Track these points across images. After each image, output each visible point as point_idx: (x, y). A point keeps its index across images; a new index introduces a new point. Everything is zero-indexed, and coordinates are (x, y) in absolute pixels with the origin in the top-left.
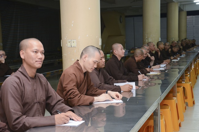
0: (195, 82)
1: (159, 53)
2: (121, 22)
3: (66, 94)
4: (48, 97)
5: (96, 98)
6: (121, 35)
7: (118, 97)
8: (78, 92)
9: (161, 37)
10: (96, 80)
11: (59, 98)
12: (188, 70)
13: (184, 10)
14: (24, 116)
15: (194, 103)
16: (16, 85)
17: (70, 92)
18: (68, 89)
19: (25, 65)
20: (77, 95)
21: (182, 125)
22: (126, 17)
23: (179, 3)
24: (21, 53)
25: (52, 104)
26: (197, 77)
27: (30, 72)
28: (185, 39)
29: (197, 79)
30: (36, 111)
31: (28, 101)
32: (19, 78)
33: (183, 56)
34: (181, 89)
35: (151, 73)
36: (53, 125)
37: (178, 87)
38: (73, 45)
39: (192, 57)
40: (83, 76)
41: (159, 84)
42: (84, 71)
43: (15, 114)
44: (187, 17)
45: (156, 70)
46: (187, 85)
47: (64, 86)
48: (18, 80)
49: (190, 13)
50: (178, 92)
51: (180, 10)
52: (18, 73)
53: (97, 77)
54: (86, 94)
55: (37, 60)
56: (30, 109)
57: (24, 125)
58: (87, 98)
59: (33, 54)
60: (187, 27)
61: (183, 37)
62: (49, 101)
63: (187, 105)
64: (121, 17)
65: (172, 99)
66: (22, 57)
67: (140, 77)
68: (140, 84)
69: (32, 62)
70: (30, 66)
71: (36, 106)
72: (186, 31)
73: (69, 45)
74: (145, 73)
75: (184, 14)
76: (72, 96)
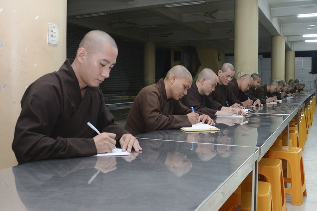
2: (219, 61)
13: (292, 50)
22: (227, 54)
23: (286, 37)
26: (308, 131)
29: (307, 133)
44: (295, 58)
49: (298, 54)
51: (287, 49)
60: (295, 69)
64: (219, 55)
75: (292, 54)
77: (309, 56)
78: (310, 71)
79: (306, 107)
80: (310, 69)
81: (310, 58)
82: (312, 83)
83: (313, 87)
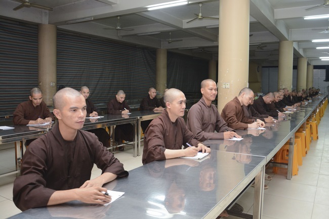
0: (319, 123)
1: (291, 97)
2: (258, 72)
3: (228, 120)
4: (218, 121)
5: (249, 125)
6: (258, 82)
7: (262, 125)
8: (236, 119)
9: (293, 85)
10: (247, 113)
11: (225, 122)
12: (314, 112)
13: (311, 64)
14: (203, 132)
15: (317, 138)
16: (199, 111)
17: (230, 119)
18: (229, 116)
19: (203, 97)
20: (235, 121)
21: (308, 153)
22: (263, 67)
23: (308, 58)
24: (201, 90)
25: (220, 126)
26: (321, 119)
27: (208, 103)
28: (313, 88)
30: (210, 130)
31: (205, 122)
32: (200, 106)
33: (310, 101)
34: (309, 126)
35: (286, 112)
36: (223, 139)
37: (307, 124)
38: (227, 87)
39: (317, 103)
40: (240, 108)
41: (289, 119)
42: (242, 105)
43: (198, 129)
44: (315, 70)
45: (290, 110)
46: (313, 123)
47: (227, 113)
48: (200, 108)
49: (316, 67)
50: (307, 128)
51: (308, 64)
52: (199, 103)
53: (247, 111)
54: (241, 122)
55: (212, 95)
56: (207, 128)
57: (203, 137)
58: (243, 125)
59: (209, 91)
60: (313, 78)
61: (310, 86)
62: (218, 123)
63: (312, 139)
64: (258, 67)
65: (301, 132)
66: (202, 92)
67: (280, 113)
68: (280, 119)
69: (208, 96)
70: (208, 99)
71: (210, 126)
72: (313, 81)
73: (224, 86)
74: (282, 111)
75: (311, 67)
76: (231, 122)
77: (324, 69)
78: (325, 79)
79: (320, 106)
80: (324, 78)
81: (325, 70)
82: (326, 89)
83: (326, 91)
